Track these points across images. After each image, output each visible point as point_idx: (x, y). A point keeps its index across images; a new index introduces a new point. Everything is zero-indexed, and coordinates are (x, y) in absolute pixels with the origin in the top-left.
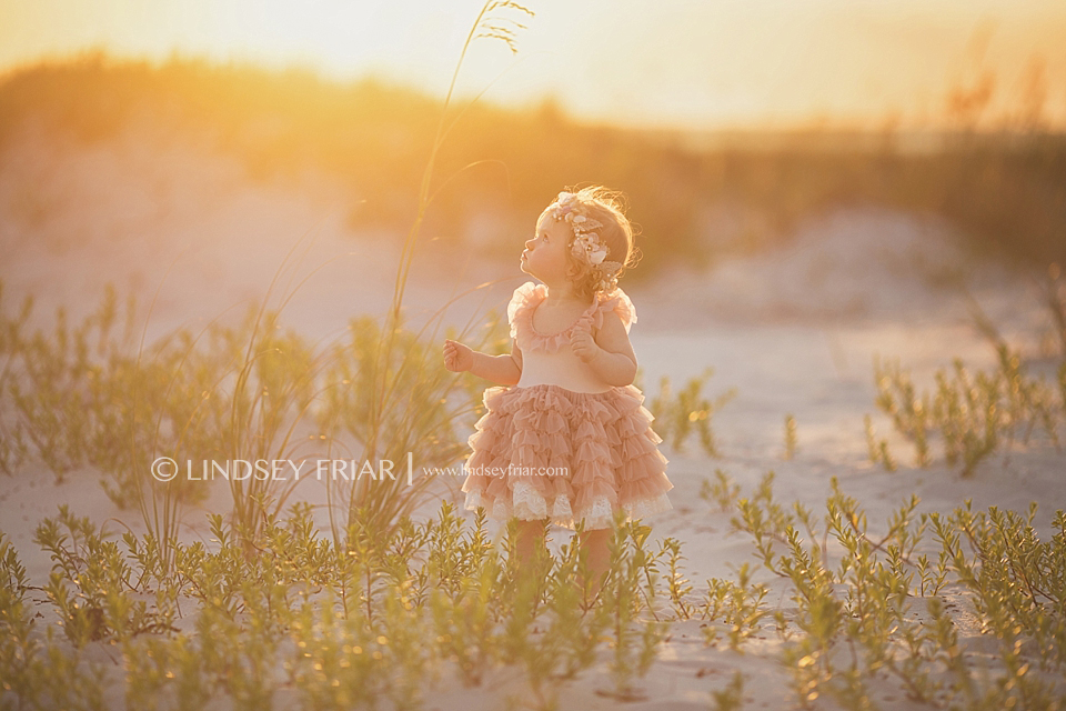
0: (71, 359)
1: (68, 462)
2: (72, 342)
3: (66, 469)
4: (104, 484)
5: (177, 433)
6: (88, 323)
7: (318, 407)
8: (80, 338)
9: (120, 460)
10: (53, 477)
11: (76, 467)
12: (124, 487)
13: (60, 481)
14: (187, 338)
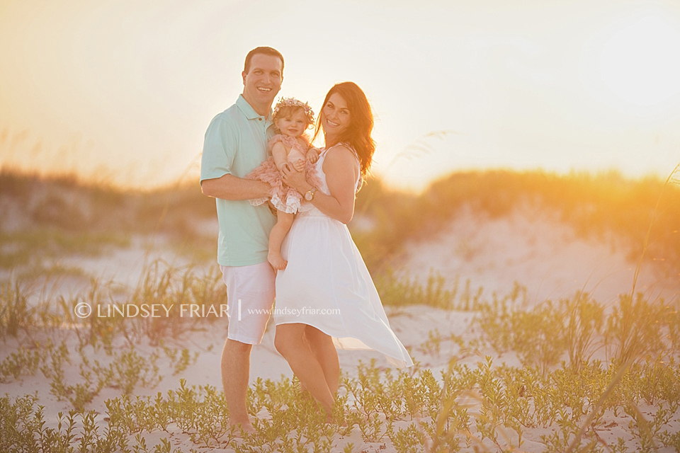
0: (500, 313)
1: (503, 350)
2: (500, 306)
3: (502, 352)
4: (518, 356)
5: (547, 339)
6: (506, 298)
7: (603, 330)
8: (503, 303)
9: (524, 348)
10: (497, 356)
11: (506, 352)
12: (526, 358)
13: (500, 357)
14: (550, 303)
